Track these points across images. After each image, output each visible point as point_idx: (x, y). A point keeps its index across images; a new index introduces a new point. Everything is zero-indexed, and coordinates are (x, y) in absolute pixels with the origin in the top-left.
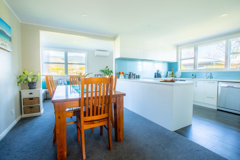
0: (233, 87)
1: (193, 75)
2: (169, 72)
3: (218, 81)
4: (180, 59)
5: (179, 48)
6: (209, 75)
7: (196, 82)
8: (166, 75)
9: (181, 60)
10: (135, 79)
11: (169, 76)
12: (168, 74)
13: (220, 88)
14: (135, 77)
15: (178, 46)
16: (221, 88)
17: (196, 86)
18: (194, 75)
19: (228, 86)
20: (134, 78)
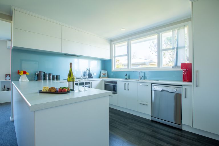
0: (168, 91)
1: (126, 75)
2: (103, 72)
3: (152, 84)
4: (113, 56)
5: (112, 43)
6: (142, 74)
7: (128, 84)
8: (99, 74)
9: (115, 57)
10: (52, 81)
11: (103, 76)
12: (102, 74)
13: (153, 92)
14: (51, 78)
15: (111, 41)
16: (155, 92)
17: (128, 90)
18: (128, 75)
19: (162, 91)
20: (49, 79)
